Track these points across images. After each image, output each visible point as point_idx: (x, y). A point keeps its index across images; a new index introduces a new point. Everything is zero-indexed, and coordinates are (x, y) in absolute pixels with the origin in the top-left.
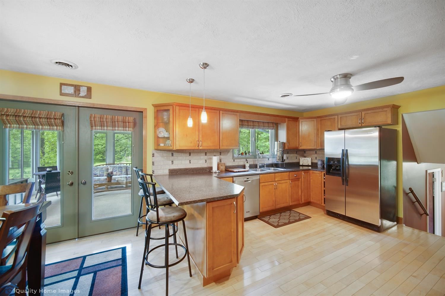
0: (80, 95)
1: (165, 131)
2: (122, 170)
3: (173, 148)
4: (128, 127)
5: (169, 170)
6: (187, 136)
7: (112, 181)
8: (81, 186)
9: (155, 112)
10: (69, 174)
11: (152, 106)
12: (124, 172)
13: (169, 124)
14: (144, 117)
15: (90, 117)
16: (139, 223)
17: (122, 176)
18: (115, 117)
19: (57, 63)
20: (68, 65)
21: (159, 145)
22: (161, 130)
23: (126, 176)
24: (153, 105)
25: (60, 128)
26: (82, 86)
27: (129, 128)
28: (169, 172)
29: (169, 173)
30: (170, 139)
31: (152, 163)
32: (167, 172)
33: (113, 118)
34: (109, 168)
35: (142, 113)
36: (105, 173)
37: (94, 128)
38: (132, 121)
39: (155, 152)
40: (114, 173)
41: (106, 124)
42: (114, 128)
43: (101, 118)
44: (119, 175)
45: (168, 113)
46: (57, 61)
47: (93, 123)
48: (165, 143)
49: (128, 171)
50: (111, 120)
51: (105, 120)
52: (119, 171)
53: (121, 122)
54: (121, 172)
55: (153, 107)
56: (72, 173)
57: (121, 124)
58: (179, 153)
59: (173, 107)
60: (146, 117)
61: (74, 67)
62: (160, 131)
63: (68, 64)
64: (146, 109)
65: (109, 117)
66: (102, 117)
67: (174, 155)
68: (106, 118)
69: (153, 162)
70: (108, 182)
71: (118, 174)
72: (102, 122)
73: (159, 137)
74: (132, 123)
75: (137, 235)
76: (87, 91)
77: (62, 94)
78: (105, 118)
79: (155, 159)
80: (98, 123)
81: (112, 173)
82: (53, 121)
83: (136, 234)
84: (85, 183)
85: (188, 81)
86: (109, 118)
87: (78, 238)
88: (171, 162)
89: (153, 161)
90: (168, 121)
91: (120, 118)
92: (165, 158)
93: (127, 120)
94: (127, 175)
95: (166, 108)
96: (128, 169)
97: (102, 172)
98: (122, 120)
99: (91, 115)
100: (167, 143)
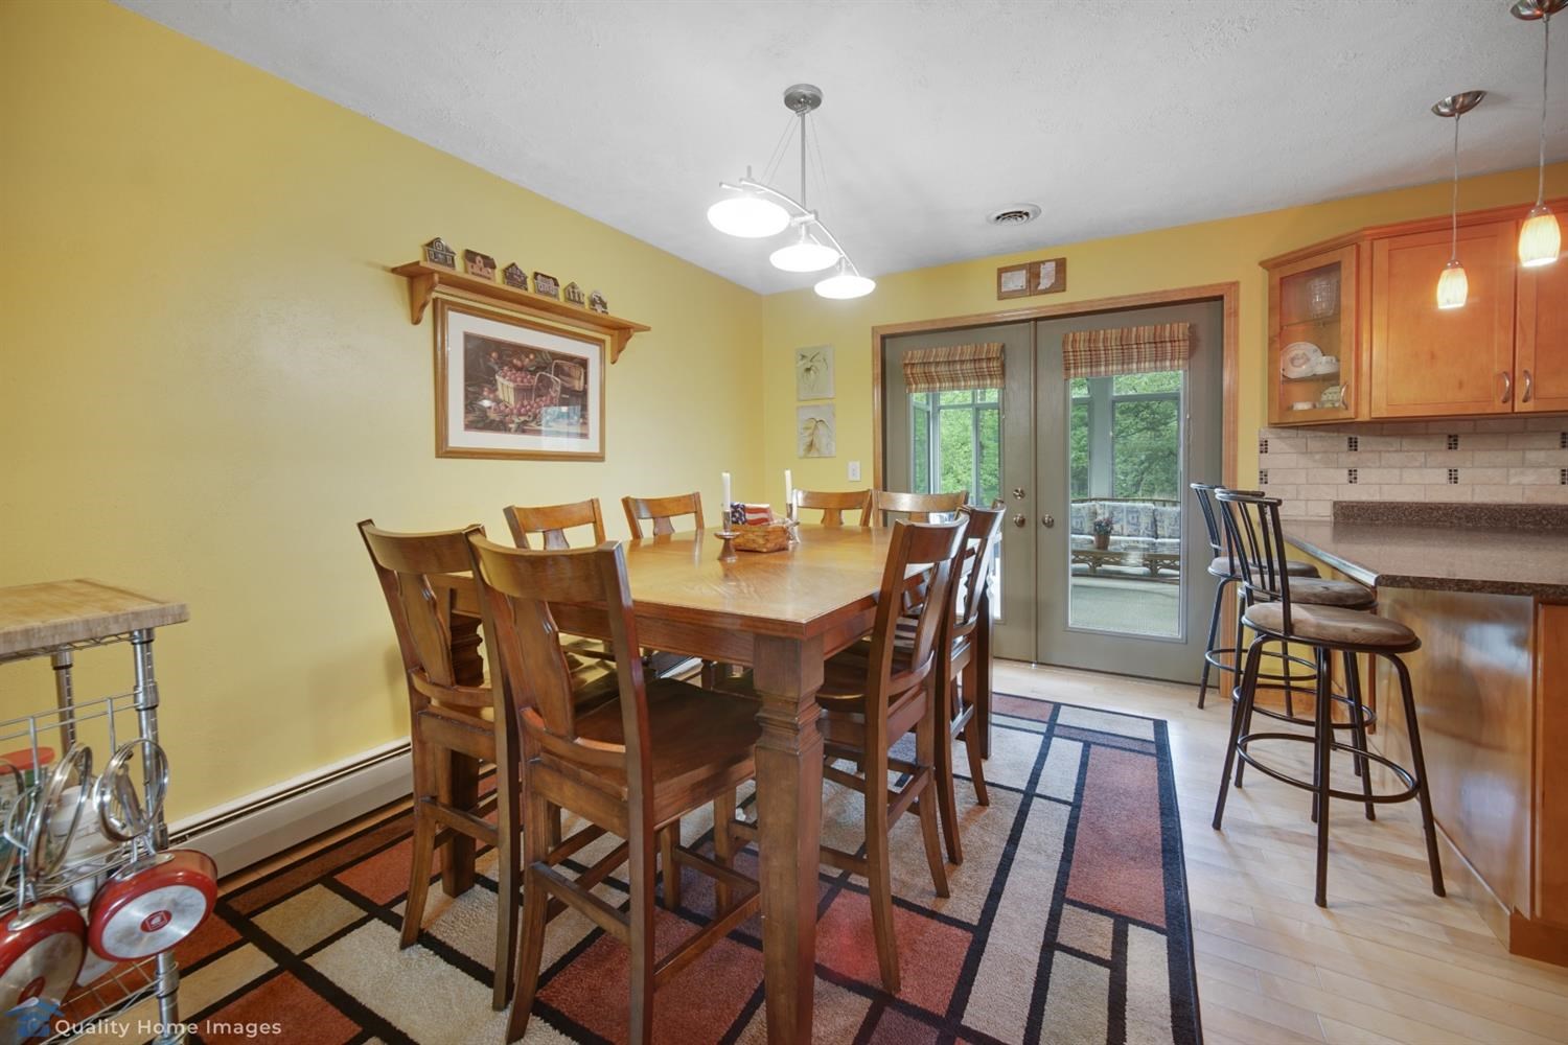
0: (1039, 288)
1: (1319, 352)
2: (1140, 520)
3: (1356, 412)
4: (1169, 357)
5: (1335, 503)
6: (1433, 356)
7: (1109, 548)
8: (1043, 529)
9: (1271, 288)
10: (1016, 496)
11: (1260, 268)
12: (1146, 529)
13: (1339, 321)
14: (1230, 315)
15: (1064, 343)
16: (1208, 664)
17: (1140, 539)
18: (1130, 331)
19: (998, 218)
20: (1019, 214)
21: (1290, 408)
22: (1300, 352)
23: (1154, 540)
24: (1263, 264)
25: (999, 381)
26: (1043, 262)
27: (1172, 359)
28: (1335, 515)
29: (1335, 518)
30: (1342, 382)
31: (1258, 476)
32: (1326, 511)
33: (1125, 334)
34: (1099, 511)
35: (1219, 302)
36: (1088, 526)
37: (1072, 371)
38: (1183, 334)
39: (1270, 435)
40: (1117, 527)
41: (1103, 356)
42: (1125, 366)
43: (1090, 340)
44: (1129, 536)
45: (1334, 281)
46: (999, 213)
47: (1071, 358)
48: (1315, 399)
49: (1159, 524)
50: (1118, 343)
51: (1101, 345)
52: (1128, 522)
53: (1147, 346)
54: (1135, 527)
55: (1265, 271)
56: (1022, 494)
57: (1148, 350)
58: (1388, 439)
59: (1358, 247)
60: (1236, 313)
61: (1031, 216)
62: (1293, 354)
63: (1020, 212)
64: (1235, 284)
65: (1113, 333)
66: (1093, 338)
67: (1359, 444)
68: (1105, 340)
69: (1261, 472)
70: (1099, 548)
71: (1125, 532)
72: (1094, 353)
73: (1288, 380)
74: (1184, 340)
75: (1201, 706)
76: (1056, 273)
77: (1002, 296)
78: (1101, 340)
79: (1268, 461)
80: (1083, 356)
81: (1109, 523)
82: (984, 365)
83: (1197, 702)
84: (1050, 524)
85: (1445, 110)
86: (1114, 337)
87: (1037, 663)
88: (1346, 472)
89: (1263, 467)
90: (1332, 311)
91: (1146, 332)
92: (1318, 457)
93: (1167, 334)
94: (1157, 538)
95: (1322, 261)
96: (1158, 518)
97: (1079, 520)
98: (1152, 336)
99: (1066, 336)
100: (1324, 398)
